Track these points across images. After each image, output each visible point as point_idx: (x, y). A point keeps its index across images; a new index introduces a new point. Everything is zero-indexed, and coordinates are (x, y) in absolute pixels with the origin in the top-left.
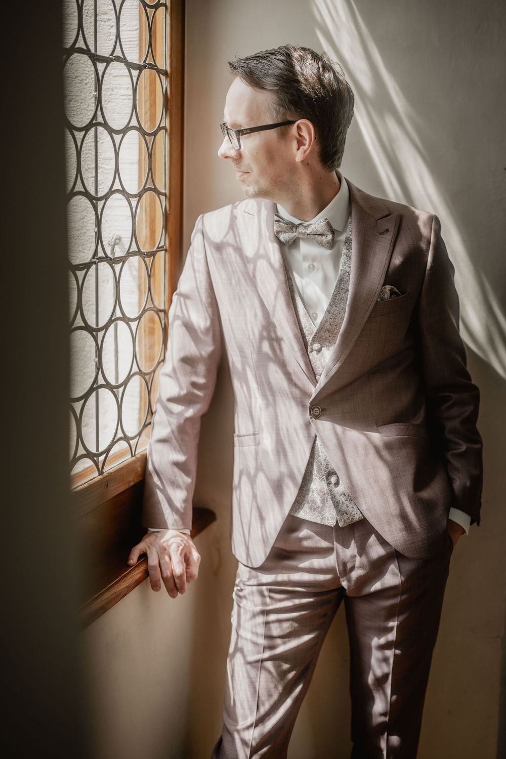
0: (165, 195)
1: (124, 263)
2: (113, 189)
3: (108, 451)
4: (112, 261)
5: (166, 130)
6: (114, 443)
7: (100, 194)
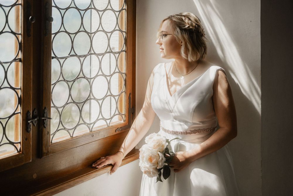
0: (125, 32)
1: (103, 56)
2: (99, 30)
3: (94, 123)
4: (98, 55)
5: (126, 10)
6: (97, 120)
7: (93, 31)
